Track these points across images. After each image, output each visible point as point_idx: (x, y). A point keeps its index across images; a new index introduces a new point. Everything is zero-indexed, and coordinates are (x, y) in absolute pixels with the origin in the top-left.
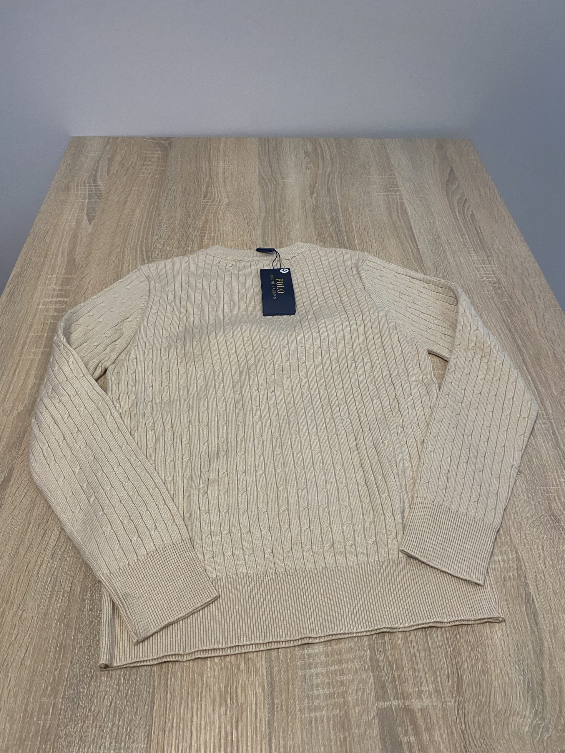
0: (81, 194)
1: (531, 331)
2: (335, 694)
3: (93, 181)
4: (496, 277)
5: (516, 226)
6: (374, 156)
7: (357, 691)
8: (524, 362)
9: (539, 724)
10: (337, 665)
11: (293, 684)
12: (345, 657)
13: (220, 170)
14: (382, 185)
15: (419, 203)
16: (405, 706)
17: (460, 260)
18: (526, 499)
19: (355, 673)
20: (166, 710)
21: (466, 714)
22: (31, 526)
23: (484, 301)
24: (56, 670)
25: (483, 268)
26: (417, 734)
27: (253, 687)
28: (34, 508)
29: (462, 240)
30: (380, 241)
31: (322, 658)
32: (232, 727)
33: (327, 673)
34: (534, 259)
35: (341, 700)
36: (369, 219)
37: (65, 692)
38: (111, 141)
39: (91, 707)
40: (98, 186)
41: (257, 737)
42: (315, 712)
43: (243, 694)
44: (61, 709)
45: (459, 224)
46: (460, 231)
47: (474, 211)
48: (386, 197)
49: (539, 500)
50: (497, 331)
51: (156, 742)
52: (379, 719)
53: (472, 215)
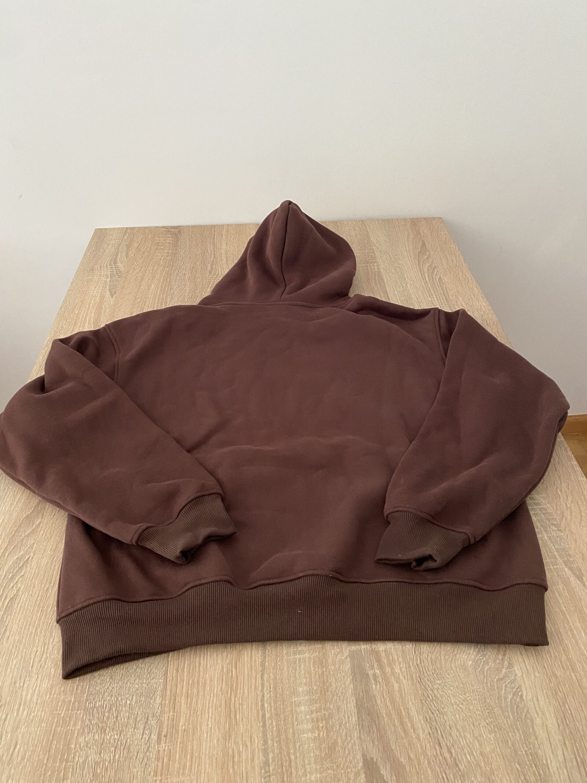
0: (104, 274)
3: (114, 263)
5: (478, 286)
6: (356, 235)
13: (223, 252)
14: (363, 258)
15: (393, 271)
16: (372, 649)
21: (422, 653)
26: (381, 667)
29: (430, 299)
32: (232, 666)
38: (129, 231)
40: (118, 267)
41: (252, 673)
45: (428, 286)
46: (428, 292)
47: (441, 275)
48: (366, 267)
51: (171, 678)
52: (350, 658)
53: (440, 279)
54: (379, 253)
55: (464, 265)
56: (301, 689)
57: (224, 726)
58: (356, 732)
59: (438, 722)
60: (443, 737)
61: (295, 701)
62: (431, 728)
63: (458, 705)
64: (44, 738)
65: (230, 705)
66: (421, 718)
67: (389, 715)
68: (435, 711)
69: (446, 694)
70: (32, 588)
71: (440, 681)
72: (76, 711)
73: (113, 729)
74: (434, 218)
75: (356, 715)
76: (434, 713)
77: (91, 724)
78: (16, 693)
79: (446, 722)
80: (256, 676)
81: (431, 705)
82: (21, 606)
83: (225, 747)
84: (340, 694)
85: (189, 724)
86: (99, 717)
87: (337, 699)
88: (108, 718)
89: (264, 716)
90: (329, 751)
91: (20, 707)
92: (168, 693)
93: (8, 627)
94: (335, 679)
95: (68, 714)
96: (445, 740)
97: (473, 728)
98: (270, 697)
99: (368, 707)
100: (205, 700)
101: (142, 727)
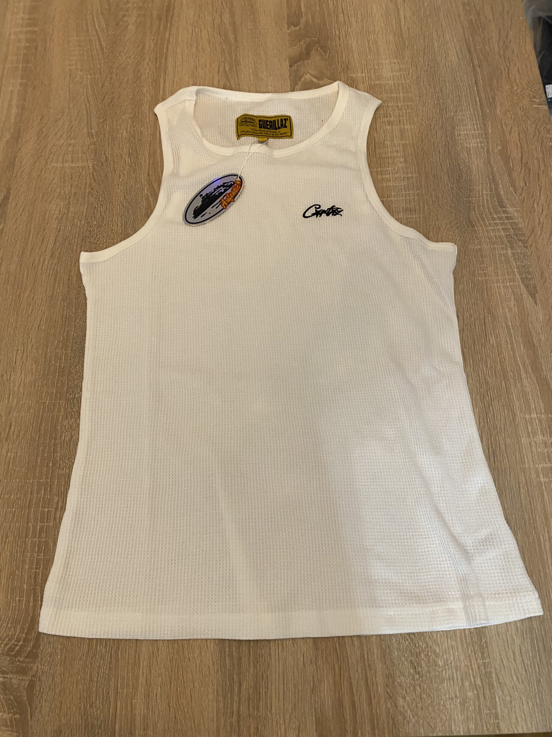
22: (32, 233)
24: (64, 332)
28: (32, 220)
37: (72, 346)
44: (71, 356)
49: (461, 209)
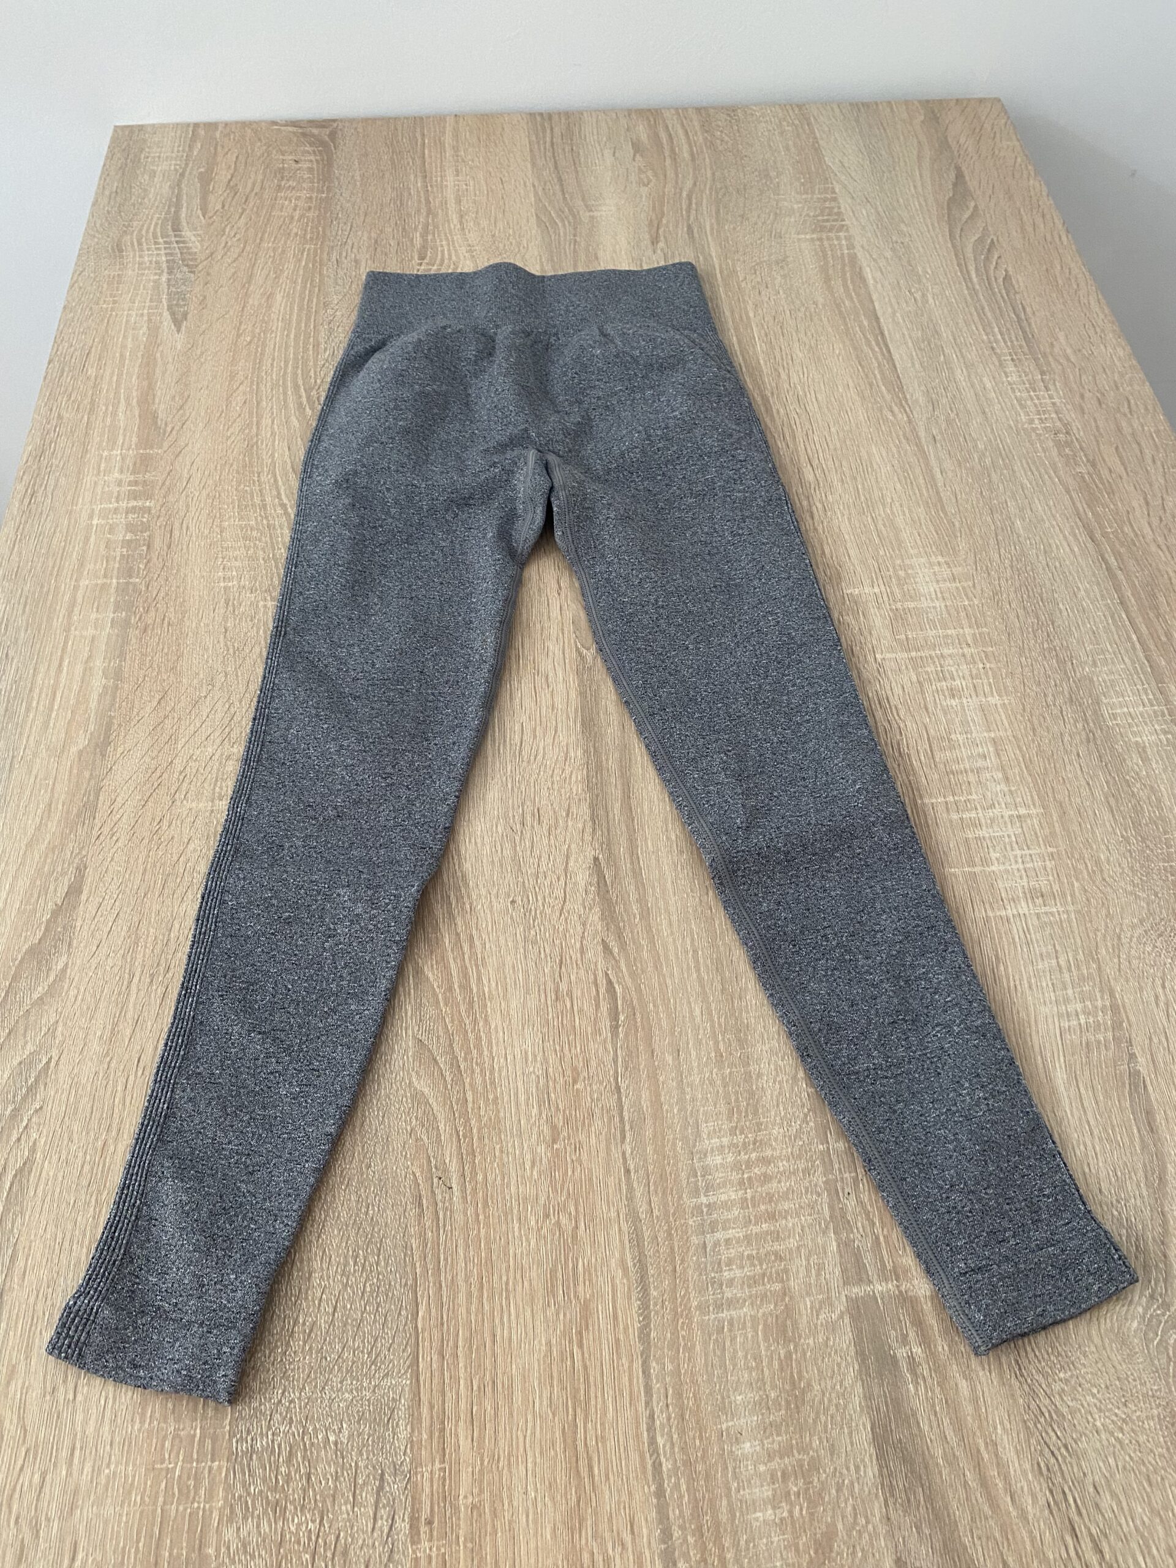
0: (151, 262)
1: (1136, 535)
2: (764, 1275)
3: (174, 230)
4: (1060, 419)
5: (1103, 301)
6: (787, 148)
7: (808, 1270)
8: (1121, 603)
9: (1158, 1315)
10: (766, 1221)
11: (683, 1261)
12: (780, 1207)
13: (451, 196)
14: (808, 215)
15: (888, 254)
16: (900, 1292)
17: (981, 381)
18: (1129, 888)
19: (801, 1238)
20: (442, 1318)
23: (1036, 473)
25: (1032, 399)
26: (926, 1341)
27: (605, 1269)
29: (985, 337)
30: (811, 347)
31: (736, 1212)
32: (571, 1341)
33: (746, 1237)
34: (1142, 375)
35: (778, 1286)
36: (783, 296)
38: (202, 133)
39: (298, 1316)
40: (185, 242)
41: (619, 1358)
42: (728, 1310)
43: (587, 1283)
45: (979, 300)
46: (980, 318)
47: (1010, 269)
48: (818, 243)
50: (1065, 537)
51: (428, 1375)
52: (851, 1316)
53: (1007, 278)
54: (850, 201)
55: (1064, 238)
56: (739, 1398)
57: (566, 1493)
58: (876, 1504)
59: (1067, 1476)
60: (1080, 1513)
61: (727, 1429)
62: (1051, 1492)
63: (1112, 1434)
64: (139, 1533)
65: (575, 1440)
66: (1027, 1466)
67: (952, 1460)
68: (1059, 1449)
69: (1082, 1405)
70: (65, 1142)
71: (1066, 1372)
72: (209, 1463)
73: (303, 1507)
74: (981, 101)
75: (875, 1462)
76: (1056, 1452)
77: (249, 1494)
78: (58, 1417)
79: (1084, 1474)
80: (630, 1368)
81: (1047, 1433)
82: (44, 1190)
83: (574, 1547)
84: (833, 1409)
85: (481, 1491)
86: (265, 1476)
87: (826, 1422)
88: (288, 1479)
89: (657, 1466)
90: (816, 1552)
91: (72, 1454)
92: (425, 1411)
93: (20, 1247)
94: (818, 1370)
95: (191, 1468)
96: (1087, 1520)
97: (1149, 1490)
98: (669, 1419)
99: (900, 1441)
100: (515, 1428)
101: (372, 1500)
